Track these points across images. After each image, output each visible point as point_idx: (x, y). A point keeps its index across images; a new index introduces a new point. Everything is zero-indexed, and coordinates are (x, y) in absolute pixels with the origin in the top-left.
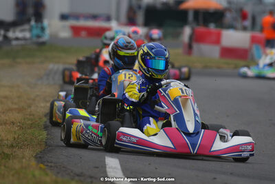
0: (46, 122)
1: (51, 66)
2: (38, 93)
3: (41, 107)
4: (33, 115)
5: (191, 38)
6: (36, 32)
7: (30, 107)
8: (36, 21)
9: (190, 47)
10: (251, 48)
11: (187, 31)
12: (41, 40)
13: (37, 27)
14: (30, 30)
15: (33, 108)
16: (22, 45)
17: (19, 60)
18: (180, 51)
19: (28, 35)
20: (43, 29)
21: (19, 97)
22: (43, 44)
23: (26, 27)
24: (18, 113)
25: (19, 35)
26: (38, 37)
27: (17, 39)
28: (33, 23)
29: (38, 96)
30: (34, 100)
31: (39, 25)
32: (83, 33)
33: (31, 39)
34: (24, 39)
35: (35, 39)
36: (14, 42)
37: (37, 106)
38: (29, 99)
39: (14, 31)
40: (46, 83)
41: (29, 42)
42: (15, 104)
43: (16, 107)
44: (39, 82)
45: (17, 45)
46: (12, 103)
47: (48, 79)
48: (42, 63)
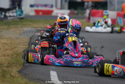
0: (23, 55)
1: (26, 29)
2: (20, 41)
3: (21, 48)
4: (17, 52)
6: (19, 13)
8: (19, 8)
10: (117, 19)
12: (21, 17)
14: (16, 12)
15: (17, 48)
16: (12, 19)
17: (11, 26)
18: (85, 20)
19: (15, 14)
20: (22, 12)
21: (11, 43)
23: (14, 11)
24: (11, 51)
25: (11, 15)
26: (20, 15)
27: (10, 16)
28: (17, 9)
30: (18, 45)
31: (20, 10)
32: (41, 13)
33: (16, 16)
34: (14, 16)
35: (18, 17)
36: (9, 18)
37: (19, 48)
38: (16, 44)
39: (9, 13)
40: (23, 36)
41: (15, 17)
42: (9, 47)
43: (10, 48)
44: (20, 36)
45: (10, 19)
46: (8, 46)
47: (24, 35)
48: (22, 27)
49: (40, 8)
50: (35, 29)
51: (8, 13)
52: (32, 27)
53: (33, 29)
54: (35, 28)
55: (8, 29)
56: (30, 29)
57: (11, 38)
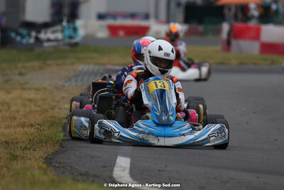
0: (65, 124)
1: (81, 67)
2: (64, 95)
3: (65, 109)
4: (55, 117)
5: (229, 34)
6: (68, 32)
7: (53, 109)
8: (68, 22)
9: (228, 43)
11: (226, 27)
12: (73, 41)
13: (69, 28)
14: (62, 31)
15: (56, 110)
16: (54, 47)
17: (49, 62)
18: (219, 48)
19: (59, 36)
20: (75, 29)
21: (43, 100)
22: (76, 44)
23: (58, 28)
24: (40, 115)
25: (52, 36)
26: (71, 37)
27: (49, 40)
28: (65, 23)
29: (63, 97)
30: (58, 102)
31: (72, 26)
32: (121, 33)
33: (63, 40)
34: (56, 40)
35: (67, 40)
36: (46, 44)
37: (60, 108)
38: (53, 101)
39: (46, 33)
40: (73, 84)
41: (61, 43)
42: (39, 106)
43: (39, 109)
44: (67, 84)
45: (49, 47)
46: (35, 105)
47: (76, 81)
48: (72, 64)
49: (120, 22)
50: (102, 67)
51: (43, 32)
52: (96, 64)
53: (97, 67)
54: (104, 65)
55: (41, 68)
56: (91, 67)
57: (45, 89)
